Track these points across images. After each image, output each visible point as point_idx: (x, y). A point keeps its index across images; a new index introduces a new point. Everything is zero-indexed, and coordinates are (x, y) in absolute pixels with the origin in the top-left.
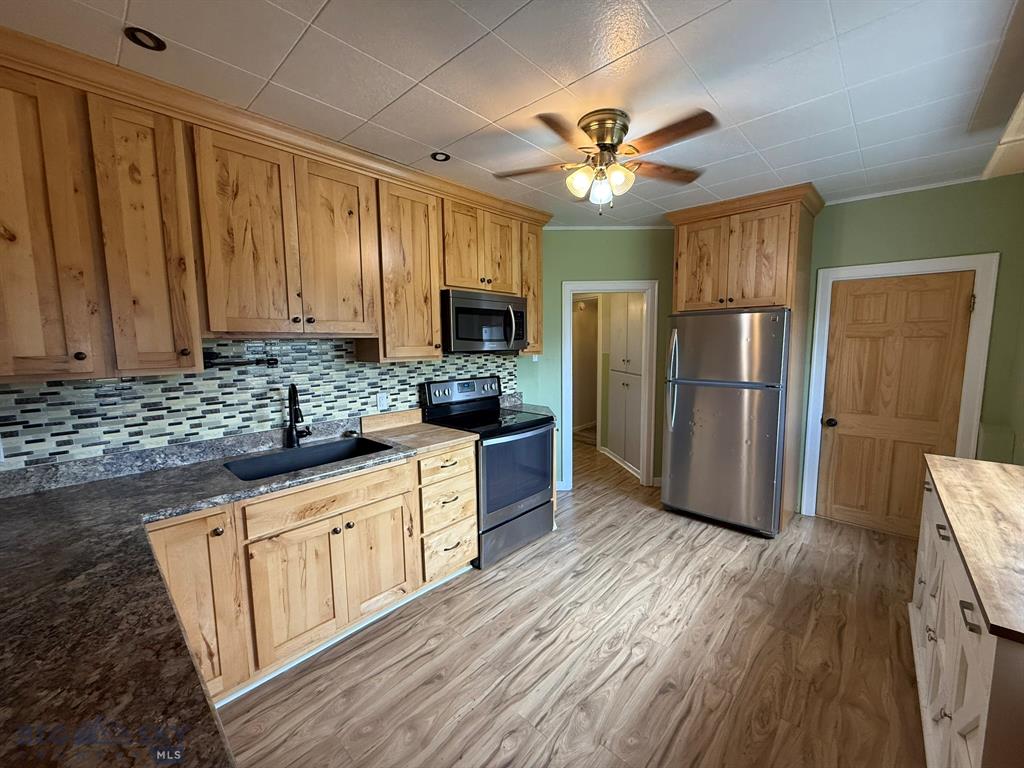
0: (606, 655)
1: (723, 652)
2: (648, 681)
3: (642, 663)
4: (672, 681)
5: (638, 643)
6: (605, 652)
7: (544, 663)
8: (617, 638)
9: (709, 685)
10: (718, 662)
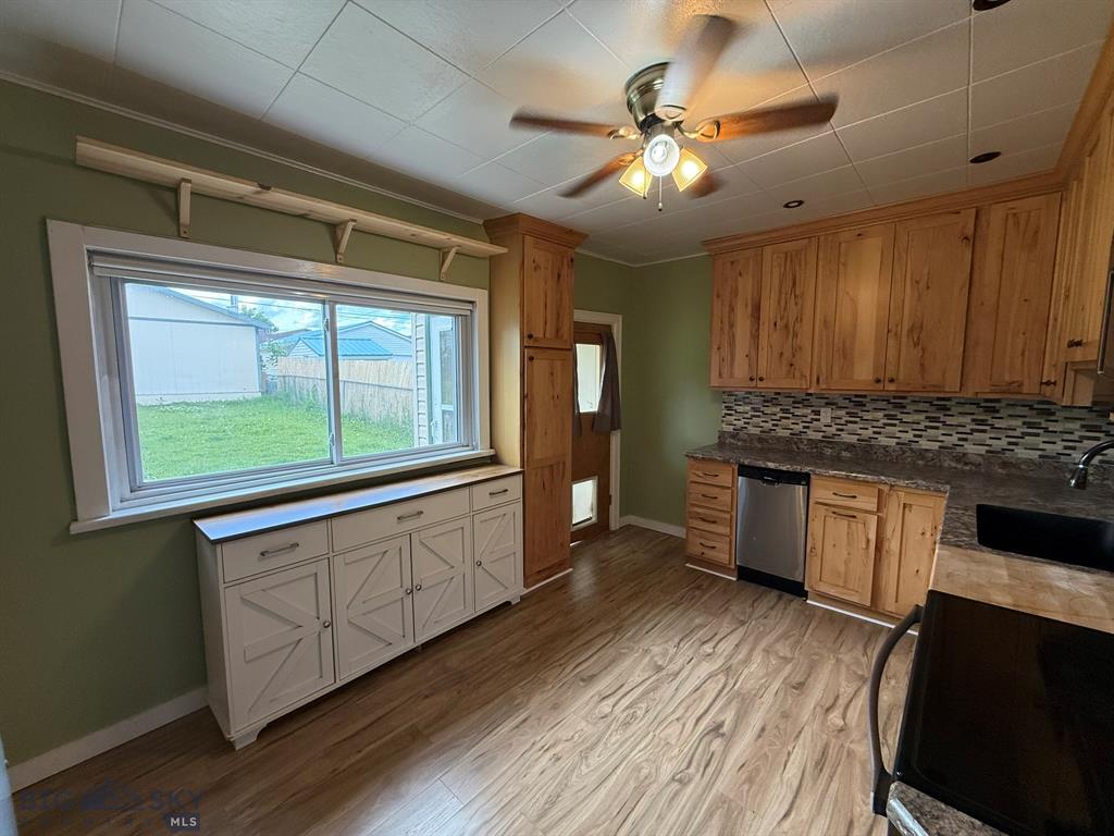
0: (640, 705)
1: (516, 708)
2: (602, 684)
3: (604, 698)
4: (582, 684)
5: (603, 718)
6: (640, 708)
7: (702, 697)
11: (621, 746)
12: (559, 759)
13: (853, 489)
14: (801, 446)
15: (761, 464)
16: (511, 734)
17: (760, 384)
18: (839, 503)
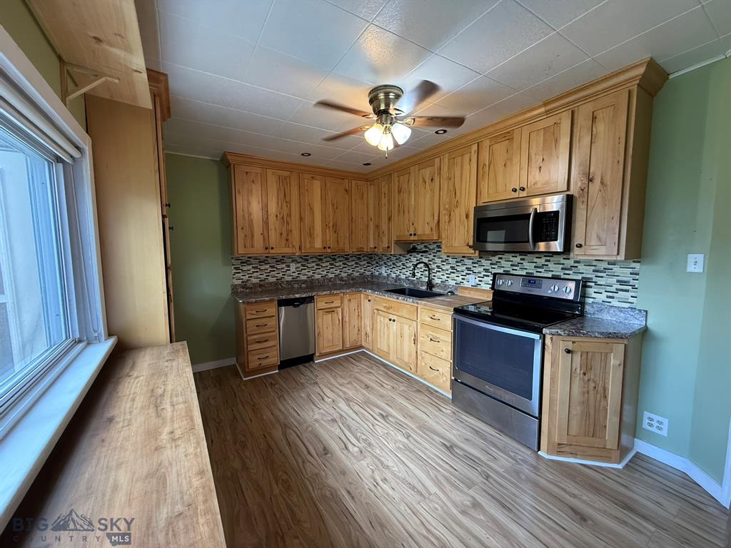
0: (358, 435)
1: (334, 496)
2: (335, 446)
3: (346, 448)
4: (329, 455)
5: (361, 452)
6: (361, 436)
7: (362, 414)
8: (370, 444)
9: (317, 472)
10: (329, 486)
11: (383, 450)
12: (385, 479)
13: (332, 298)
14: (283, 285)
15: (292, 296)
16: (358, 502)
17: (272, 251)
18: (328, 306)
